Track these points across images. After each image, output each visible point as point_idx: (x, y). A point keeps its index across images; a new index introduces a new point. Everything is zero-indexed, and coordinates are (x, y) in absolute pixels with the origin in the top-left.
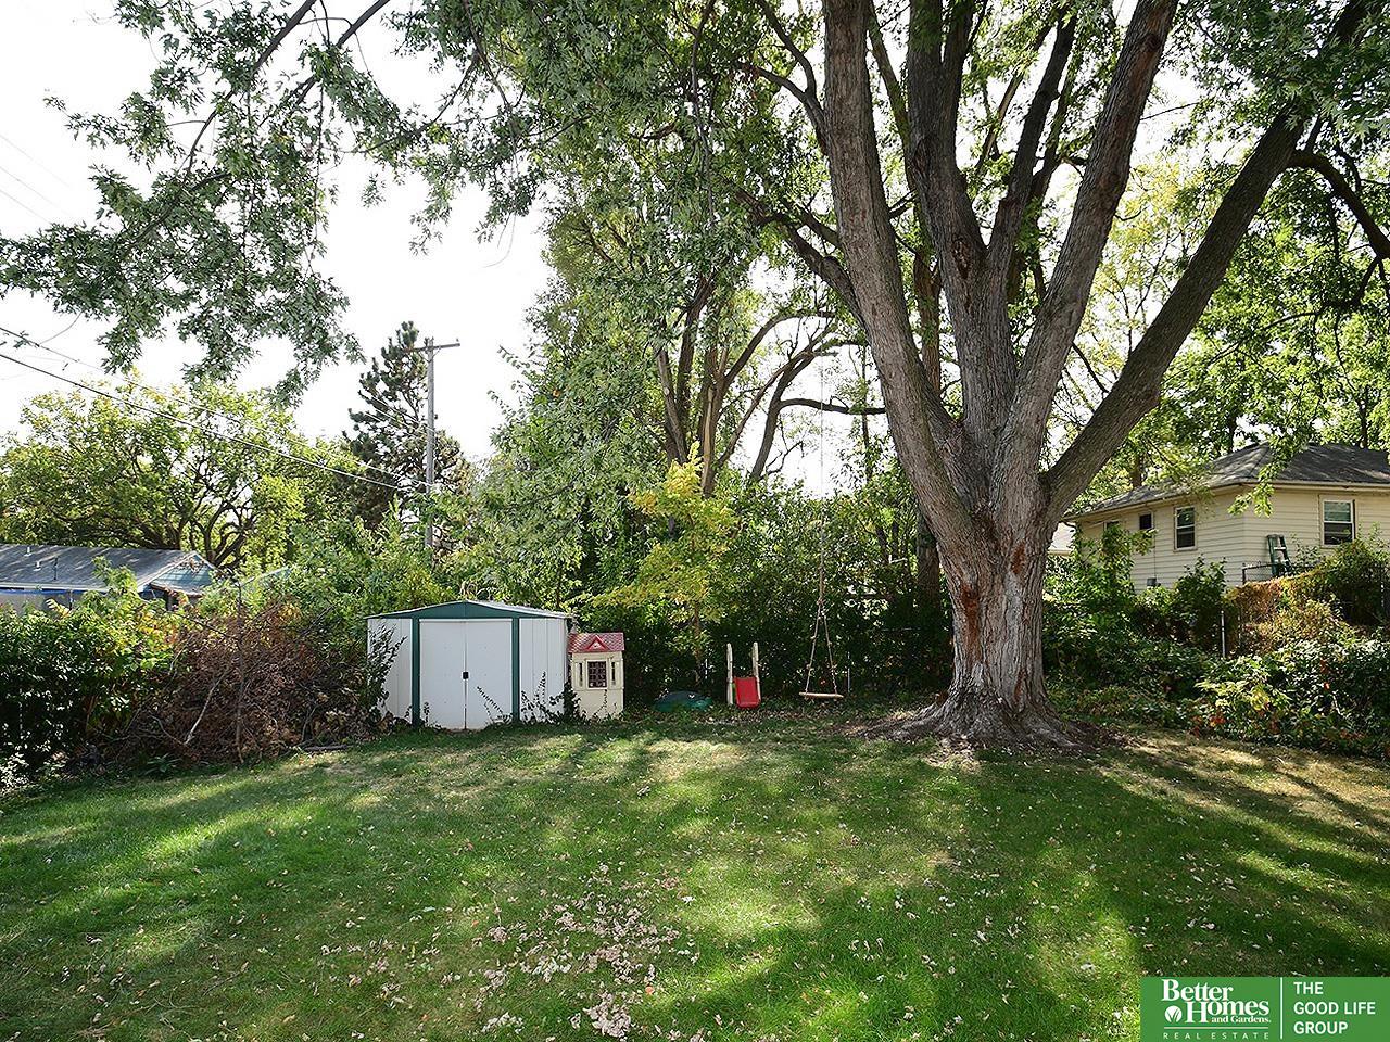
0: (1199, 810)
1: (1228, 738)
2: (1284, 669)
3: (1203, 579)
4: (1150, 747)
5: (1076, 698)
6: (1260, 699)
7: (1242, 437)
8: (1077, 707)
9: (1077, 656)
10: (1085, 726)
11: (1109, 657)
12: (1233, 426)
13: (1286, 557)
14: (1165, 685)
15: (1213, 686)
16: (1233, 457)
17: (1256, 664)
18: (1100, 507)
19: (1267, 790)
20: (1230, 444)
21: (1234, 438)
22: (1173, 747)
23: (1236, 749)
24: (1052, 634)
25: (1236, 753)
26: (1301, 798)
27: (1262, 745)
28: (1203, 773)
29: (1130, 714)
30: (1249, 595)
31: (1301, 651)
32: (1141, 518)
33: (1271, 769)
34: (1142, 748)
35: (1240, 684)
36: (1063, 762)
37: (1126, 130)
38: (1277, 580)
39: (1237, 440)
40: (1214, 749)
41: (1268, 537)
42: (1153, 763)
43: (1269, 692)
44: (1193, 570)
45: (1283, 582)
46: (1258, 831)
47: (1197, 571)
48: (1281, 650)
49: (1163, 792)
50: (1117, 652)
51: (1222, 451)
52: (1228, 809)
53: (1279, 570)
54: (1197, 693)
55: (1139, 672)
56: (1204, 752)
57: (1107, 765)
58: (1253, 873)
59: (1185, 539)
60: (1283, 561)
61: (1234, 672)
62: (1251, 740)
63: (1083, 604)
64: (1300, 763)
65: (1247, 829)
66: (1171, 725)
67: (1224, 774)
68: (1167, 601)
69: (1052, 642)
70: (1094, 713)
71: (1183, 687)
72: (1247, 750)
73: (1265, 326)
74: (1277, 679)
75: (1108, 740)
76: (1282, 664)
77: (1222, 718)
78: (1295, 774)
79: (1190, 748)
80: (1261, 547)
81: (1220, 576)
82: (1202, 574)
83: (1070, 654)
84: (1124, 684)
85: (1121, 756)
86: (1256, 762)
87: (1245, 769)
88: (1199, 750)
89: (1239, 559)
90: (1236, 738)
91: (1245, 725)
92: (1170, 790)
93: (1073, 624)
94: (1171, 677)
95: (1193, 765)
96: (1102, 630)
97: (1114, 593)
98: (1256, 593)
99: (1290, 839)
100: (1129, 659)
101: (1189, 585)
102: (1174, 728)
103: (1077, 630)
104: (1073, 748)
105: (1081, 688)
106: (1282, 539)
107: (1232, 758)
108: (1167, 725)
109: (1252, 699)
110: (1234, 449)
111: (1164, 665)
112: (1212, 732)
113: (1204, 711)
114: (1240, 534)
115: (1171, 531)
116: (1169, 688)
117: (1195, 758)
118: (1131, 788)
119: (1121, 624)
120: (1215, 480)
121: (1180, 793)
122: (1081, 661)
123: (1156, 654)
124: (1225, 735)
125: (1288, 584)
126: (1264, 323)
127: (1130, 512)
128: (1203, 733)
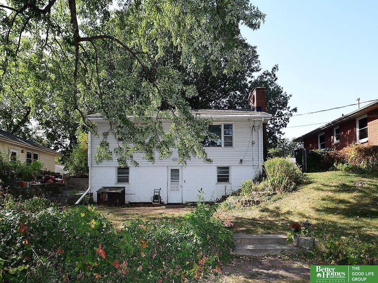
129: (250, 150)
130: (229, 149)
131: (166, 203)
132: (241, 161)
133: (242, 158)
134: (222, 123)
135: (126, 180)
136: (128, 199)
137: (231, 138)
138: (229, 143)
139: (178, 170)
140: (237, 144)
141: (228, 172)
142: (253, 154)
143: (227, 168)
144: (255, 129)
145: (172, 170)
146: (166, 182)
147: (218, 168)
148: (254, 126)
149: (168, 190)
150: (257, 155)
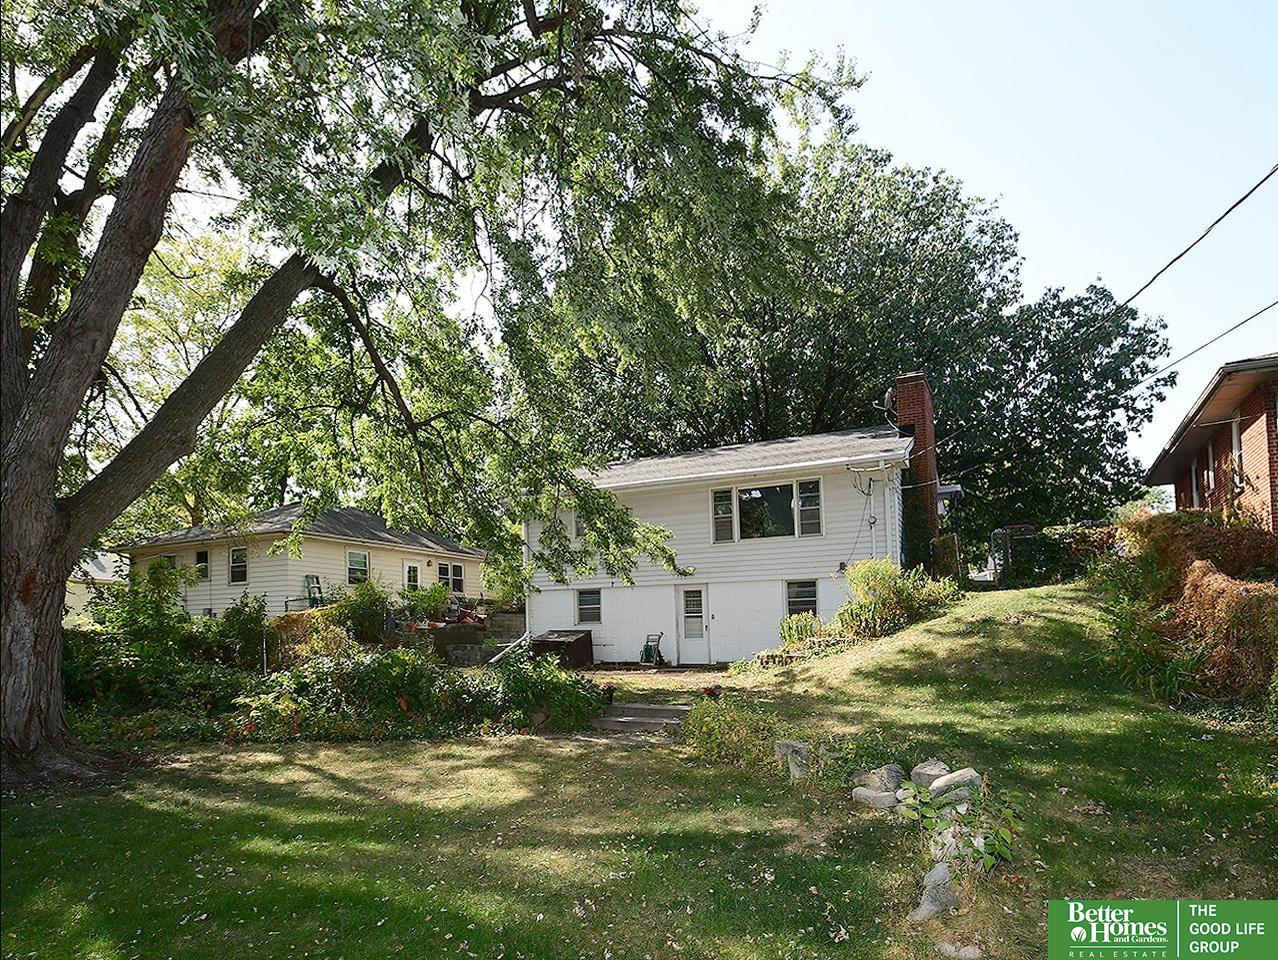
0: (217, 812)
1: (257, 742)
2: (308, 681)
3: (247, 609)
4: (183, 762)
5: (110, 727)
6: (287, 706)
7: (291, 495)
8: (110, 735)
9: (117, 685)
10: (114, 754)
11: (151, 683)
12: (284, 485)
13: (320, 593)
14: (205, 704)
15: (248, 700)
16: (283, 509)
17: (285, 679)
18: (157, 540)
19: (282, 781)
20: (282, 500)
21: (286, 495)
22: (206, 759)
23: (263, 751)
24: (88, 665)
25: (263, 754)
26: (308, 782)
27: (286, 744)
28: (228, 777)
29: (168, 735)
30: (288, 622)
31: (321, 666)
32: (198, 553)
33: (289, 762)
34: (174, 765)
35: (272, 695)
36: (81, 794)
37: (159, 187)
38: (310, 611)
39: (287, 497)
40: (243, 754)
41: (307, 576)
42: (181, 777)
43: (295, 701)
44: (238, 602)
45: (315, 612)
46: (265, 818)
47: (242, 602)
48: (306, 666)
49: (186, 803)
50: (161, 677)
51: (275, 504)
52: (244, 805)
53: (314, 602)
54: (234, 707)
55: (182, 695)
56: (234, 758)
57: (131, 788)
58: (252, 857)
59: (239, 575)
60: (318, 595)
61: (267, 687)
62: (278, 741)
63: (125, 633)
64: (313, 754)
65: (258, 818)
66: (206, 739)
67: (247, 775)
68: (214, 629)
69: (87, 672)
70: (129, 739)
71: (221, 704)
72: (272, 750)
73: (299, 407)
74: (302, 689)
75: (138, 763)
76: (306, 677)
77: (254, 726)
78: (307, 763)
79: (222, 757)
80: (301, 584)
81: (262, 607)
82: (246, 605)
83: (108, 684)
84: (165, 707)
85: (149, 777)
86: (277, 758)
87: (269, 767)
88: (230, 757)
89: (283, 593)
90: (265, 741)
91: (274, 729)
92: (192, 799)
93: (112, 653)
94: (213, 696)
95: (220, 772)
96: (145, 658)
97: (161, 623)
98: (295, 621)
99: (292, 818)
100: (172, 683)
101: (234, 614)
102: (210, 741)
103: (116, 660)
104: (96, 777)
105: (118, 716)
106: (317, 578)
107: (258, 759)
108: (204, 739)
109: (281, 707)
110: (285, 504)
111: (205, 687)
112: (245, 739)
113: (240, 722)
114: (284, 573)
115: (226, 568)
116: (209, 706)
117: (224, 765)
118: (154, 806)
119: (167, 651)
120: (265, 526)
121: (202, 800)
122: (121, 690)
123: (199, 677)
124: (256, 740)
125: (319, 614)
126: (298, 405)
127: (186, 548)
128: (237, 742)
129: (866, 540)
130: (811, 541)
131: (674, 664)
132: (842, 566)
133: (843, 559)
134: (795, 480)
135: (596, 617)
136: (600, 655)
137: (816, 515)
138: (812, 526)
139: (700, 592)
140: (830, 525)
141: (814, 594)
142: (873, 547)
143: (813, 584)
144: (876, 488)
145: (686, 592)
146: (675, 619)
147: (790, 584)
148: (871, 479)
149: (679, 636)
150: (883, 550)
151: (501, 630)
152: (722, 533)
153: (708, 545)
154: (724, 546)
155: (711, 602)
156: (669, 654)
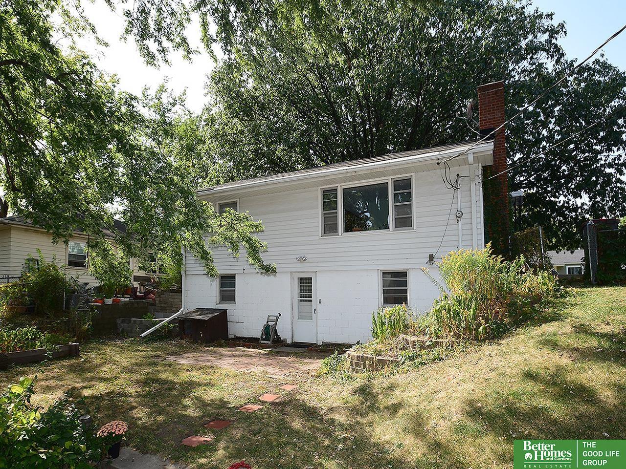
129: (453, 233)
130: (404, 232)
131: (289, 341)
132: (431, 258)
133: (432, 251)
134: (390, 178)
135: (231, 298)
136: (234, 330)
137: (408, 209)
138: (404, 222)
139: (311, 279)
140: (422, 220)
141: (405, 284)
142: (458, 241)
143: (404, 274)
144: (463, 183)
145: (301, 279)
146: (290, 303)
147: (385, 274)
148: (458, 175)
149: (293, 317)
150: (469, 243)
151: (165, 306)
152: (330, 228)
153: (317, 238)
154: (331, 239)
155: (319, 289)
156: (284, 332)
